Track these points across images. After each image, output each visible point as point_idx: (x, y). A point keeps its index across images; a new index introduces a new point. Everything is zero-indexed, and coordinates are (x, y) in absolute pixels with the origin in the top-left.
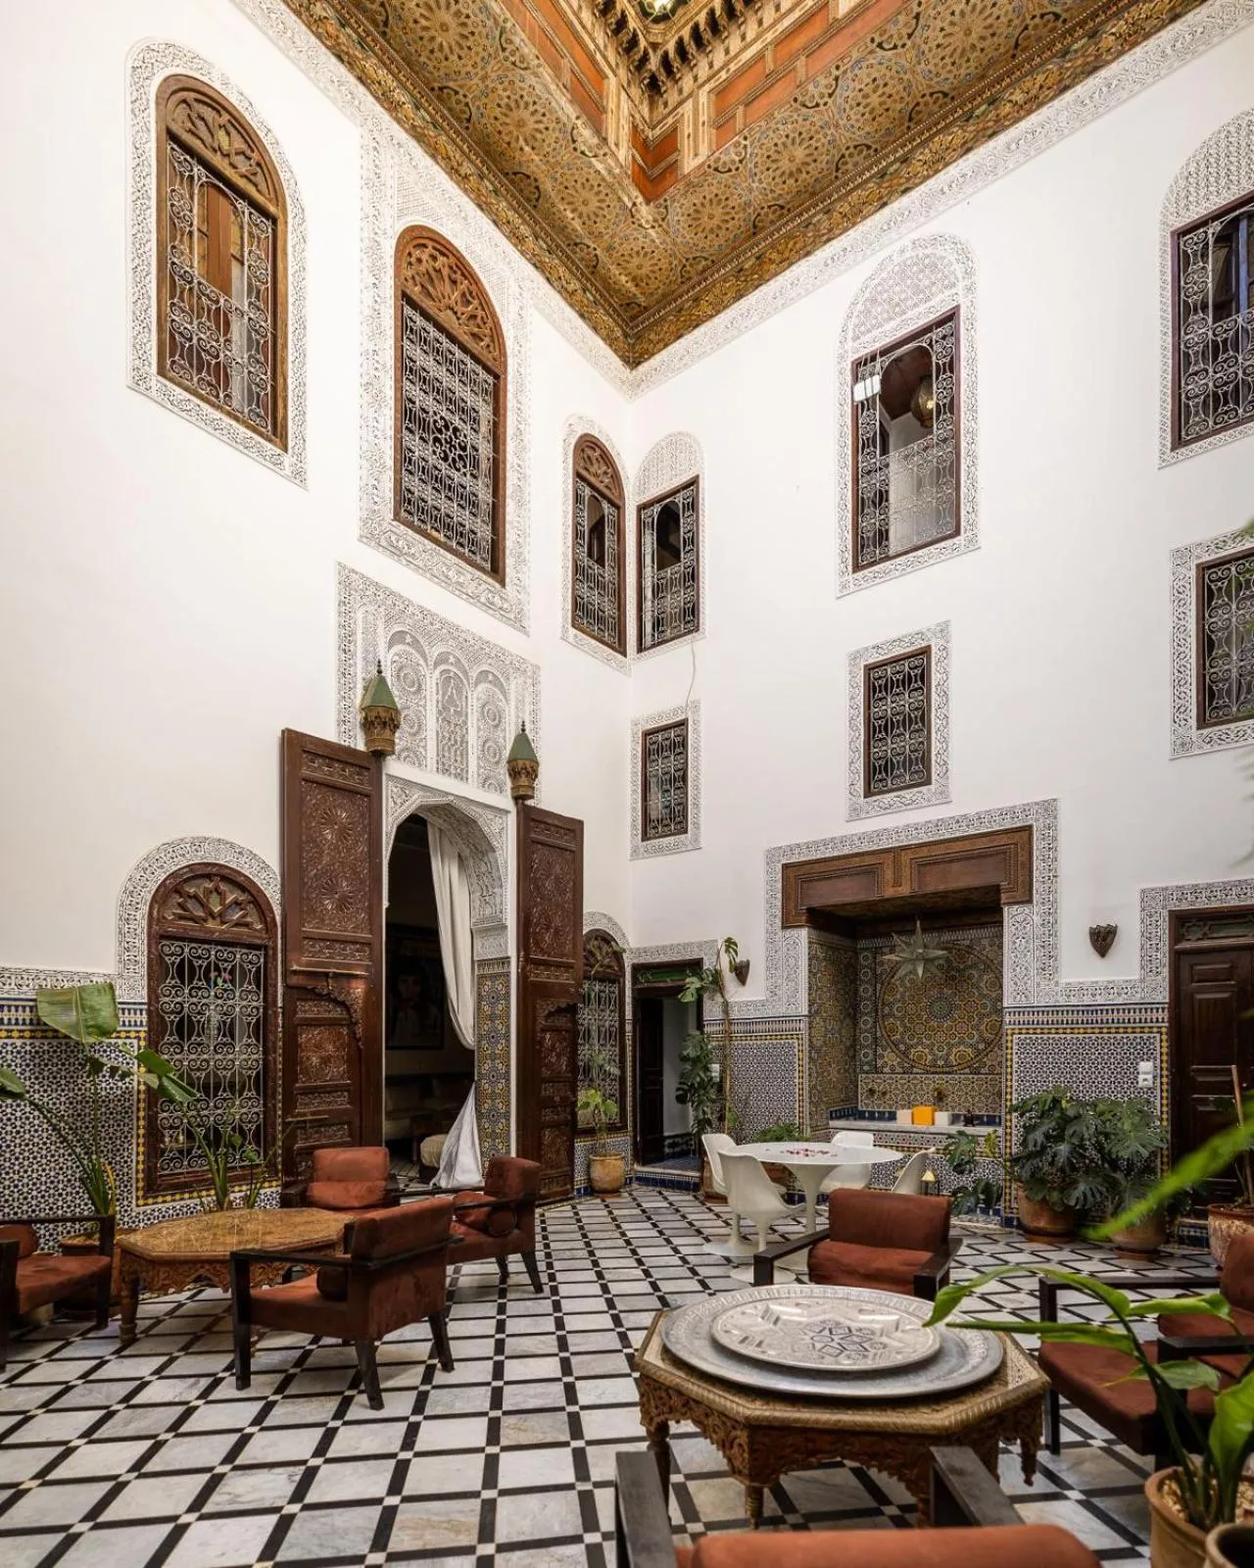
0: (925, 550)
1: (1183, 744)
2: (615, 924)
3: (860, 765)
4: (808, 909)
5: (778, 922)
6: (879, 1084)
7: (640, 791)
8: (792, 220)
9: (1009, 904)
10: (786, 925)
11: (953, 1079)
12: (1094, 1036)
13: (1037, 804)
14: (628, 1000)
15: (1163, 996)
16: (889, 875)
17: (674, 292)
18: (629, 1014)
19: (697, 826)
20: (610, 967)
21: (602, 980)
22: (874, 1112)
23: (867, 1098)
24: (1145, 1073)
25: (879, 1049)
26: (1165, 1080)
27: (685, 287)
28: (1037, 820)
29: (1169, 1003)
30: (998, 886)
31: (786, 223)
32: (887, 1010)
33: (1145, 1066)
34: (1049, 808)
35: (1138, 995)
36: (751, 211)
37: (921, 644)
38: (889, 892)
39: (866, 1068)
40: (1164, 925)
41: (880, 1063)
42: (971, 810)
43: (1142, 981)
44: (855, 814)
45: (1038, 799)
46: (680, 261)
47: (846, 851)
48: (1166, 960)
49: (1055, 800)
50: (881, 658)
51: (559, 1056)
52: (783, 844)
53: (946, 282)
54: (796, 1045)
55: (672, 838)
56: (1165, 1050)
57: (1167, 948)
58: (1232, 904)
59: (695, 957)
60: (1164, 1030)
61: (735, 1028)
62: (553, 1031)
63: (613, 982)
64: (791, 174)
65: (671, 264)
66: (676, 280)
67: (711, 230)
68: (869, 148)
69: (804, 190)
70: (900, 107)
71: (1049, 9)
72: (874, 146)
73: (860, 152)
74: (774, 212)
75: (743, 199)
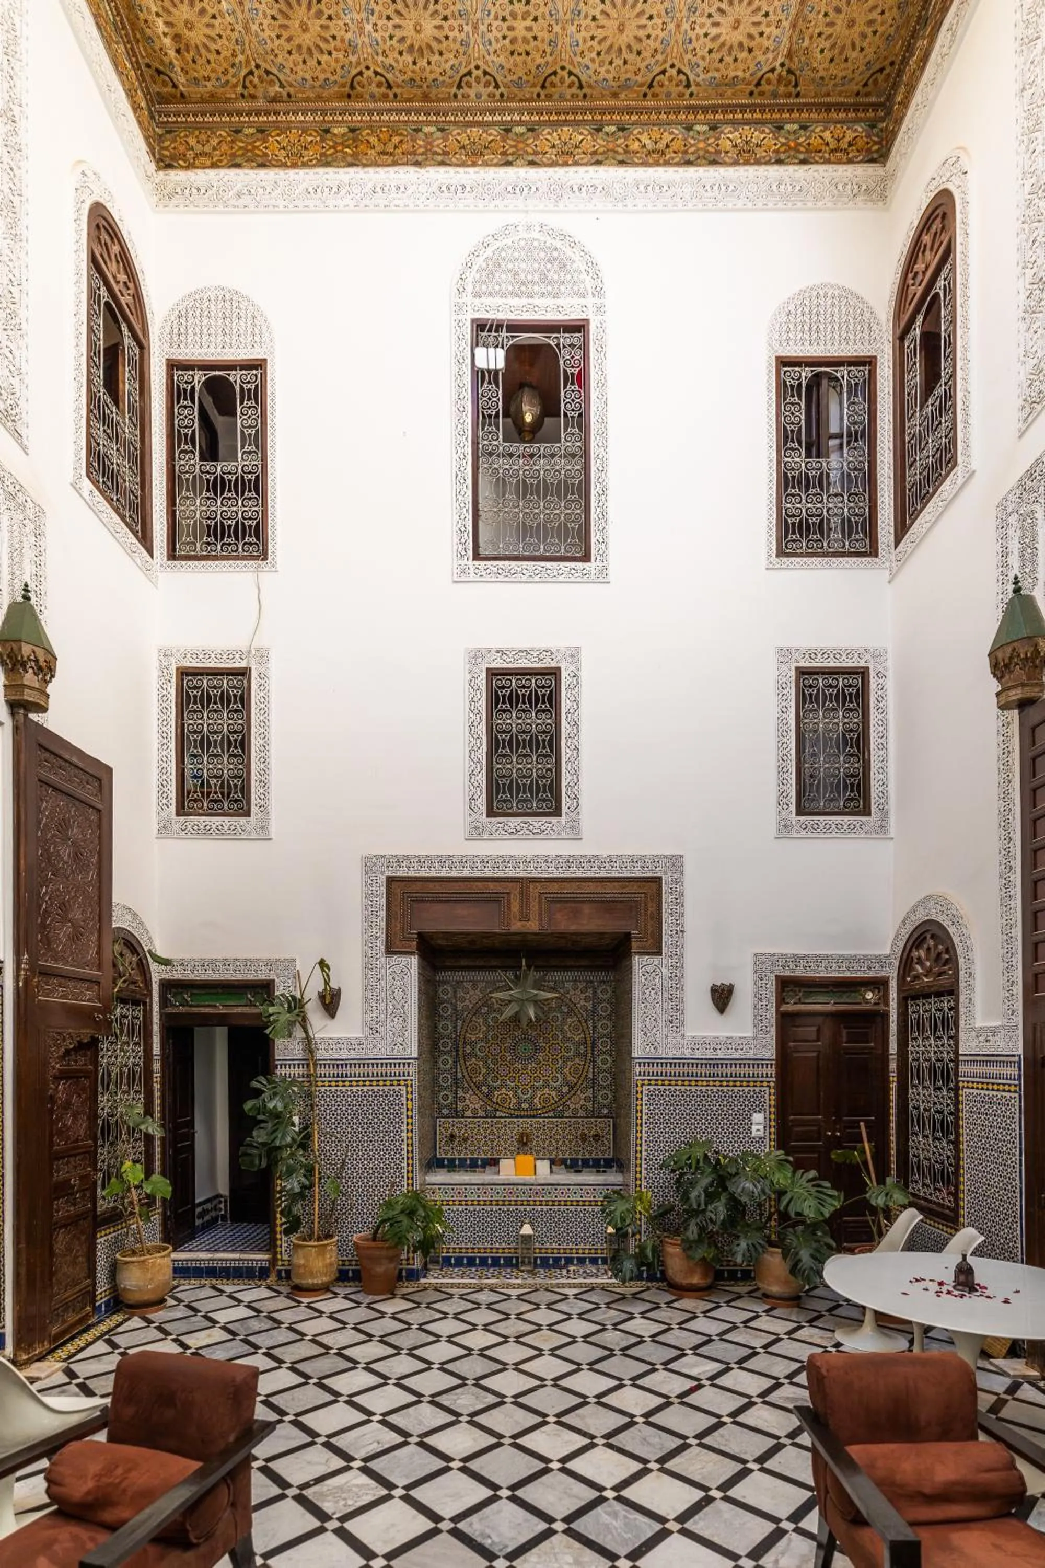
0: (555, 564)
1: (785, 826)
2: (141, 923)
3: (482, 778)
4: (419, 934)
5: (381, 945)
6: (460, 1129)
7: (173, 746)
8: (399, 111)
9: (641, 954)
10: (390, 950)
11: (538, 1123)
12: (715, 1089)
13: (665, 857)
14: (156, 1028)
15: (770, 1052)
16: (515, 907)
17: (228, 100)
18: (156, 1049)
19: (264, 809)
20: (134, 982)
21: (124, 1001)
22: (454, 1160)
23: (447, 1144)
24: (758, 1124)
25: (460, 1091)
26: (773, 1130)
27: (243, 105)
28: (666, 873)
29: (776, 1060)
30: (629, 934)
31: (389, 111)
32: (468, 1049)
33: (758, 1117)
34: (676, 862)
35: (752, 1052)
36: (354, 59)
37: (548, 663)
38: (517, 926)
39: (445, 1111)
40: (772, 987)
41: (460, 1106)
42: (604, 852)
43: (755, 1038)
44: (476, 833)
45: (667, 852)
46: (248, 62)
47: (466, 873)
48: (773, 1021)
49: (681, 856)
50: (505, 666)
51: (75, 1116)
52: (387, 852)
53: (576, 288)
54: (404, 1092)
55: (226, 819)
56: (773, 1103)
57: (774, 1010)
58: (822, 975)
59: (262, 977)
60: (772, 1084)
61: (321, 1071)
62: (67, 1078)
63: (136, 1003)
64: (411, 48)
65: (234, 55)
66: (235, 86)
67: (299, 47)
68: (497, 86)
69: (418, 82)
70: (539, 61)
71: (686, 69)
72: (502, 89)
73: (487, 84)
74: (379, 85)
75: (349, 36)
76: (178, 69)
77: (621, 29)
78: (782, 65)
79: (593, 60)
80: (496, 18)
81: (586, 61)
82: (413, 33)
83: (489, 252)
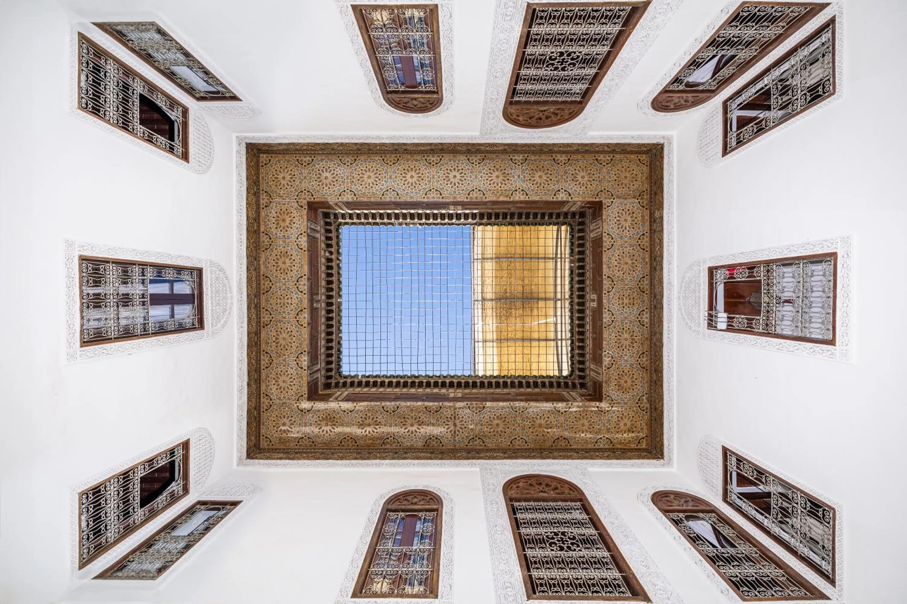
36: (635, 366)
46: (636, 407)
64: (632, 343)
65: (634, 411)
66: (643, 414)
67: (631, 385)
68: (644, 310)
69: (642, 341)
70: (636, 294)
71: (639, 236)
72: (645, 308)
73: (643, 314)
74: (643, 357)
75: (628, 365)
76: (638, 434)
77: (627, 263)
78: (638, 199)
79: (636, 273)
80: (623, 310)
81: (636, 276)
82: (627, 342)
83: (686, 317)
